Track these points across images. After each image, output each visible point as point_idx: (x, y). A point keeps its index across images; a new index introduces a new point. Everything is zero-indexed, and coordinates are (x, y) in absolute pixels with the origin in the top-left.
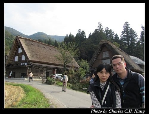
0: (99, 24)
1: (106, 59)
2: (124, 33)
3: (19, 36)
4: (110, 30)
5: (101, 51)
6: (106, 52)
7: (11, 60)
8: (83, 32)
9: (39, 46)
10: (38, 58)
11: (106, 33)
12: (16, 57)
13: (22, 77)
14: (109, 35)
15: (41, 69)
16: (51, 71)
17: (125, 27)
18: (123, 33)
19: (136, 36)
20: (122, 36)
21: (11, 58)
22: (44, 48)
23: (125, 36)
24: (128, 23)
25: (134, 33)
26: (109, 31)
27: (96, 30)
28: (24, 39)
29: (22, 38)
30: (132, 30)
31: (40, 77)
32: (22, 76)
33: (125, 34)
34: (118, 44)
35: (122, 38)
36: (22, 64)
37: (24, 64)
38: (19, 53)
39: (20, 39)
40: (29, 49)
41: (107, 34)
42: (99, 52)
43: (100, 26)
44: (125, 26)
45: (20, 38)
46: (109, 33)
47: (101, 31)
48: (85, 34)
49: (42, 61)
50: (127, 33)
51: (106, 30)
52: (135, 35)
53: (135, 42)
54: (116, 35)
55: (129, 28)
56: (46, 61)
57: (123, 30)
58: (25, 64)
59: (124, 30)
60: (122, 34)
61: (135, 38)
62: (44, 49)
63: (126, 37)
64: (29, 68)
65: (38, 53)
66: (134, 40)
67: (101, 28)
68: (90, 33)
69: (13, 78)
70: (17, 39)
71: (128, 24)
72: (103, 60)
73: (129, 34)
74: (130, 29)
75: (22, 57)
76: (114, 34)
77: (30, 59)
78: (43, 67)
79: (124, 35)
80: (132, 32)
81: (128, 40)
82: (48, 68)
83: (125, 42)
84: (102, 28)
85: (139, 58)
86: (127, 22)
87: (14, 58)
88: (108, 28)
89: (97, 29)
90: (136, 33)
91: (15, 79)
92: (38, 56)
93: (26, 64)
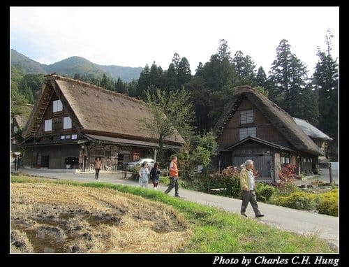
0: (222, 43)
1: (247, 127)
2: (278, 64)
3: (55, 74)
4: (247, 56)
5: (236, 108)
6: (249, 112)
7: (34, 129)
8: (184, 60)
9: (98, 97)
10: (99, 123)
11: (236, 63)
12: (46, 121)
13: (68, 166)
14: (243, 68)
15: (107, 148)
16: (128, 152)
17: (281, 52)
18: (276, 64)
19: (304, 73)
20: (274, 71)
21: (36, 123)
22: (110, 100)
23: (279, 71)
24: (287, 41)
25: (301, 65)
26: (243, 59)
27: (214, 58)
28: (65, 80)
29: (62, 79)
30: (296, 58)
31: (107, 167)
32: (67, 163)
33: (281, 68)
34: (265, 90)
35: (273, 77)
36: (63, 137)
37: (68, 137)
38: (54, 111)
39: (58, 81)
40: (80, 105)
41: (239, 66)
42: (233, 112)
43: (224, 48)
44: (280, 49)
45: (58, 78)
46: (243, 65)
47: (226, 60)
48: (189, 65)
49: (110, 130)
50: (284, 65)
51: (237, 58)
52: (302, 70)
53: (302, 87)
54: (261, 69)
55: (289, 53)
56: (116, 131)
57: (276, 59)
58: (71, 137)
59: (279, 59)
60: (274, 68)
61: (302, 78)
62: (109, 102)
63: (281, 74)
64: (83, 147)
65: (99, 112)
66: (301, 82)
67: (227, 52)
68: (201, 63)
69: (45, 169)
70: (49, 81)
71: (286, 44)
72: (241, 130)
73: (289, 67)
74: (292, 56)
75: (62, 123)
76: (254, 67)
77: (85, 127)
78: (113, 144)
79: (276, 70)
80: (296, 63)
81: (285, 82)
82: (121, 147)
83: (279, 85)
84: (229, 53)
85: (310, 121)
86: (284, 41)
87: (42, 124)
88: (241, 52)
89: (217, 55)
90: (305, 66)
91: (49, 170)
92: (101, 120)
93: (74, 137)
